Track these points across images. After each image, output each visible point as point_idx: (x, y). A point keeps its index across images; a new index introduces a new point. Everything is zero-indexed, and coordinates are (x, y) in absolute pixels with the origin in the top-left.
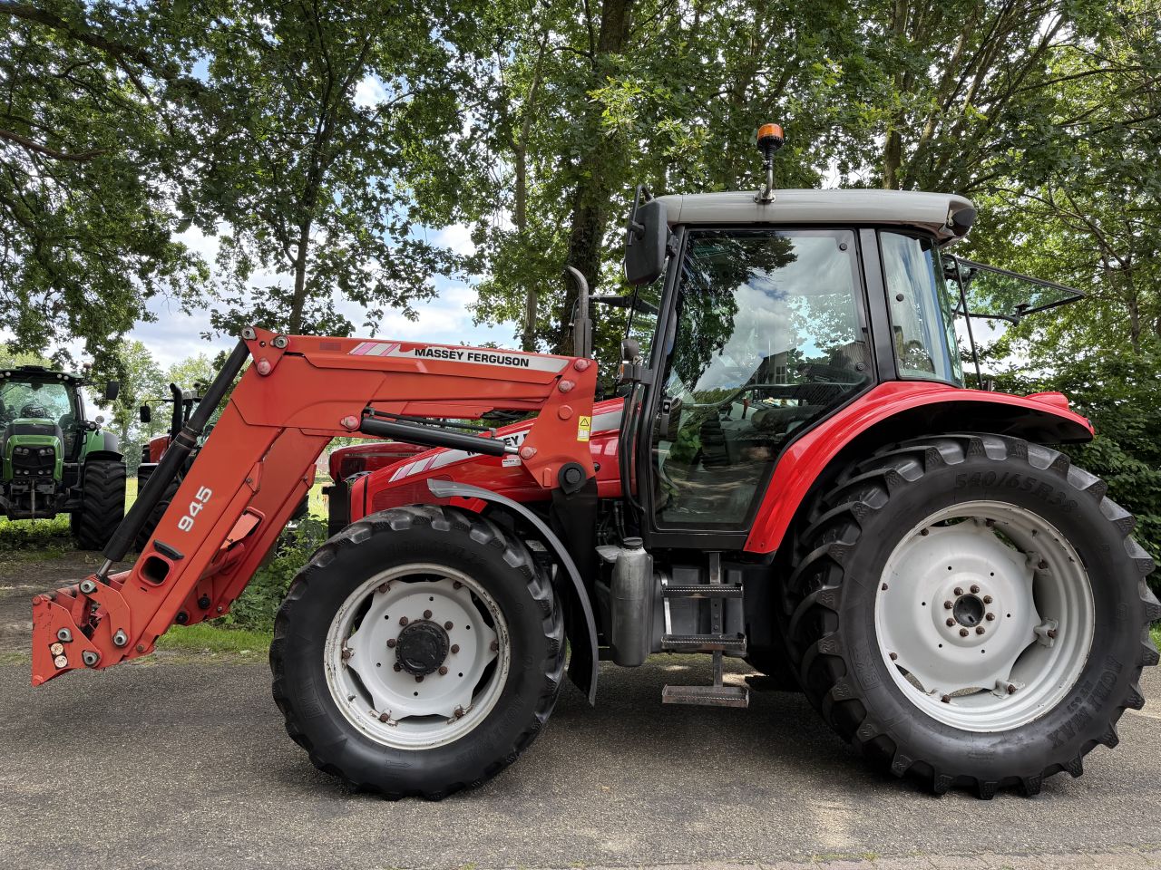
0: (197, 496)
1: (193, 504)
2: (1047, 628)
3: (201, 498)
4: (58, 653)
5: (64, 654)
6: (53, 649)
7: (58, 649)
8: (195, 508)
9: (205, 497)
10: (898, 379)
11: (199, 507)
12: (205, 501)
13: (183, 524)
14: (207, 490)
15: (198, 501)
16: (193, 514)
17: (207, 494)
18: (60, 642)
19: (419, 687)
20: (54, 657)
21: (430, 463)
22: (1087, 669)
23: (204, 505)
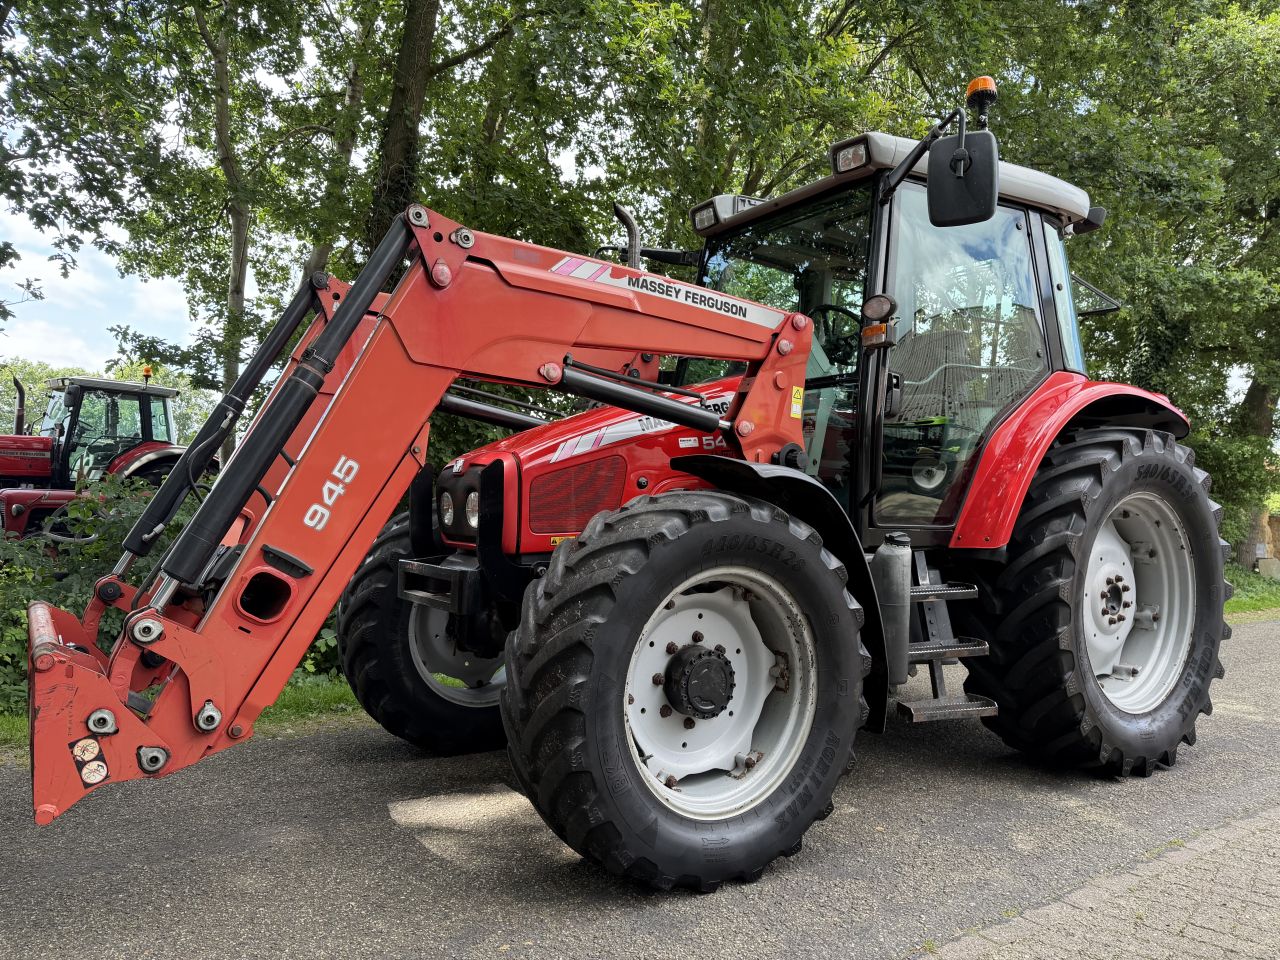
0: (335, 472)
1: (329, 485)
2: (1148, 613)
3: (341, 476)
4: (88, 757)
5: (100, 757)
6: (77, 751)
7: (88, 749)
8: (331, 492)
9: (348, 473)
10: (1065, 370)
11: (339, 490)
12: (348, 480)
13: (312, 518)
14: (351, 463)
15: (336, 481)
16: (329, 502)
17: (350, 469)
18: (94, 736)
19: (688, 735)
20: (81, 765)
21: (598, 440)
22: (1193, 647)
23: (347, 487)
